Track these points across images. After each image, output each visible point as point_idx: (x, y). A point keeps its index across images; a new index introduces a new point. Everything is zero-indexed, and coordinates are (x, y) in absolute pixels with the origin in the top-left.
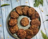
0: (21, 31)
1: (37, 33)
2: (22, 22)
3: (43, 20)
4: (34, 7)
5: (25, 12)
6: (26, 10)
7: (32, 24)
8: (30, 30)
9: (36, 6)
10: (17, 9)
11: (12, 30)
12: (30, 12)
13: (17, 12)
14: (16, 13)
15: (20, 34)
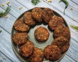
0: (48, 49)
1: (70, 34)
2: (39, 38)
3: (61, 12)
4: (35, 5)
5: (31, 22)
6: (29, 17)
7: (53, 29)
8: (59, 38)
9: (36, 3)
10: (16, 28)
11: (36, 59)
12: (38, 16)
13: (21, 32)
14: (21, 34)
15: (51, 56)
